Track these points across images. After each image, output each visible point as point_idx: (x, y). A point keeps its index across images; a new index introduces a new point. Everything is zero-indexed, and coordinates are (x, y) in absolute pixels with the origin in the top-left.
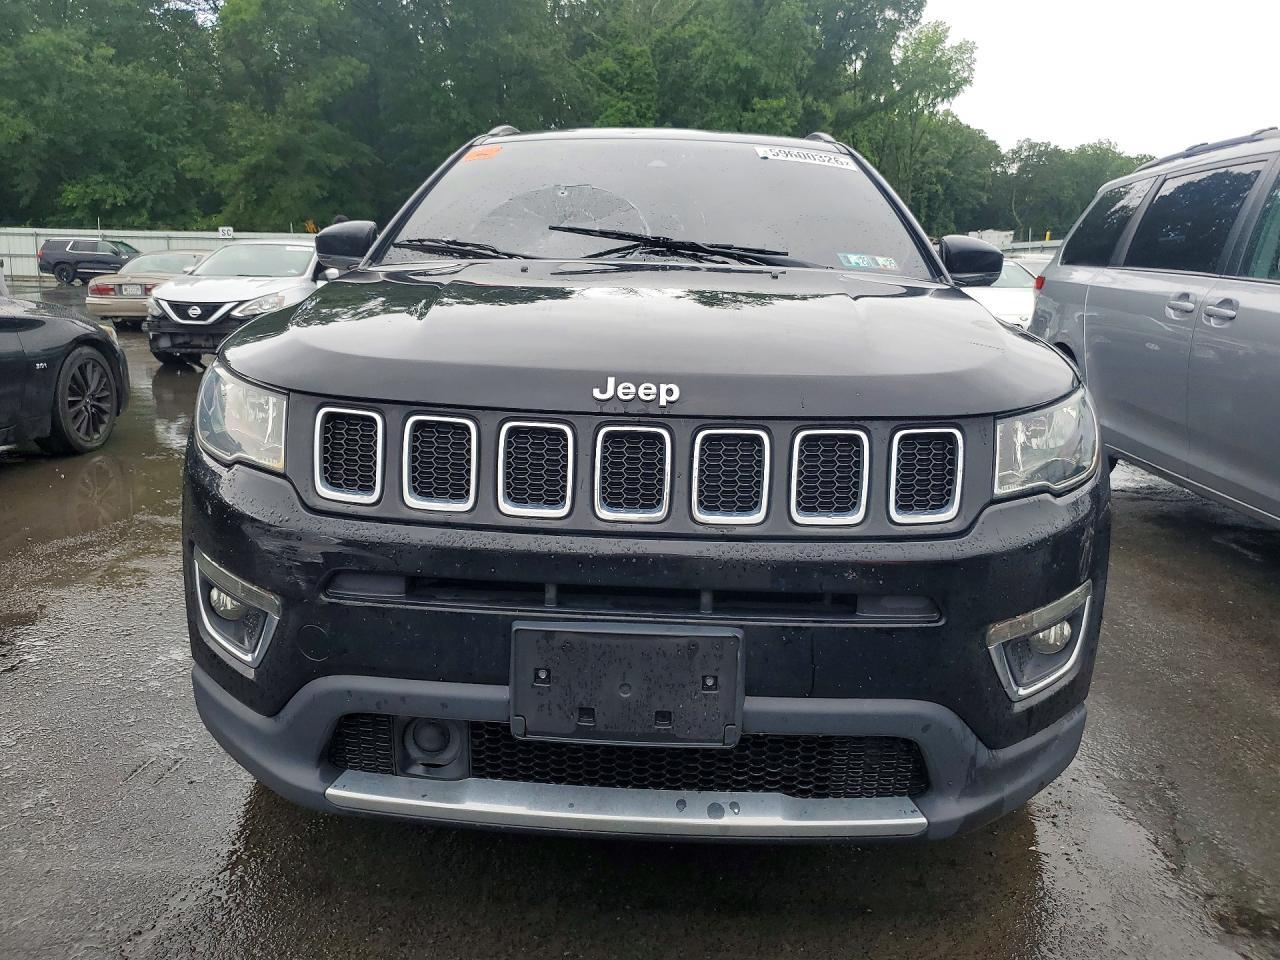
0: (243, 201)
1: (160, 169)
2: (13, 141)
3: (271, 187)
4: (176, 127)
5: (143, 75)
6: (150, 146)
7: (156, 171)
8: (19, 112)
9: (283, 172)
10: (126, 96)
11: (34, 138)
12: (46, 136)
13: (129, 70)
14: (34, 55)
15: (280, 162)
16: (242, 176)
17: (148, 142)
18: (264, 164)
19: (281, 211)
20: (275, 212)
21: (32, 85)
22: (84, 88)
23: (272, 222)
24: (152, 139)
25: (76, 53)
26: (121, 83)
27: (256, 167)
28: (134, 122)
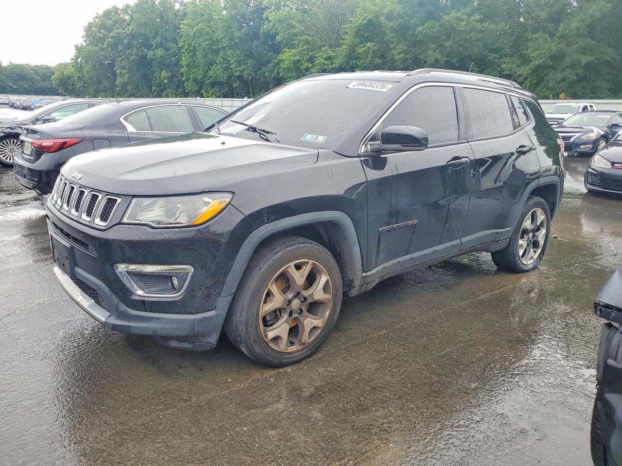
0: (529, 84)
1: (492, 70)
2: (432, 62)
3: (545, 76)
4: (504, 49)
5: (492, 26)
6: (490, 59)
7: (491, 71)
8: (436, 50)
9: (553, 68)
10: (483, 37)
11: (440, 61)
12: (445, 59)
13: (486, 25)
14: (445, 24)
15: (551, 63)
16: (529, 72)
17: (489, 58)
18: (542, 65)
19: (548, 88)
20: (545, 89)
21: (444, 37)
22: (463, 36)
23: (542, 94)
24: (491, 56)
25: (463, 20)
26: (481, 31)
27: (539, 66)
28: (484, 49)
